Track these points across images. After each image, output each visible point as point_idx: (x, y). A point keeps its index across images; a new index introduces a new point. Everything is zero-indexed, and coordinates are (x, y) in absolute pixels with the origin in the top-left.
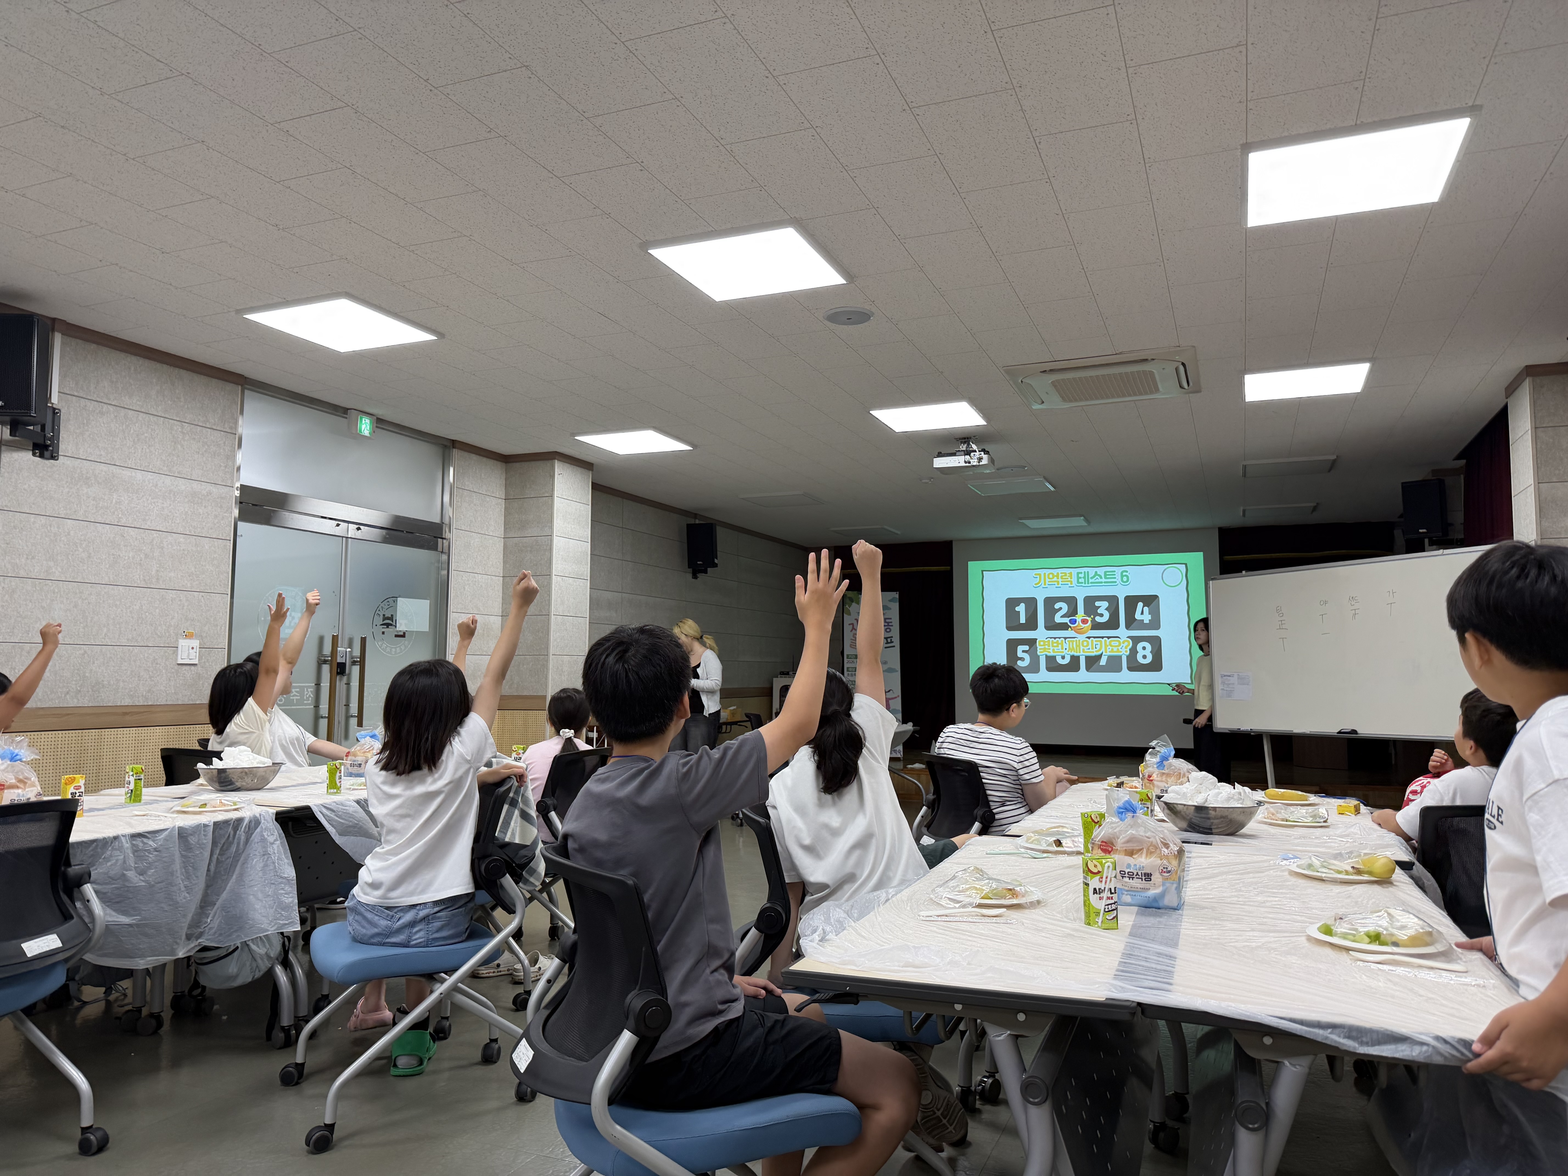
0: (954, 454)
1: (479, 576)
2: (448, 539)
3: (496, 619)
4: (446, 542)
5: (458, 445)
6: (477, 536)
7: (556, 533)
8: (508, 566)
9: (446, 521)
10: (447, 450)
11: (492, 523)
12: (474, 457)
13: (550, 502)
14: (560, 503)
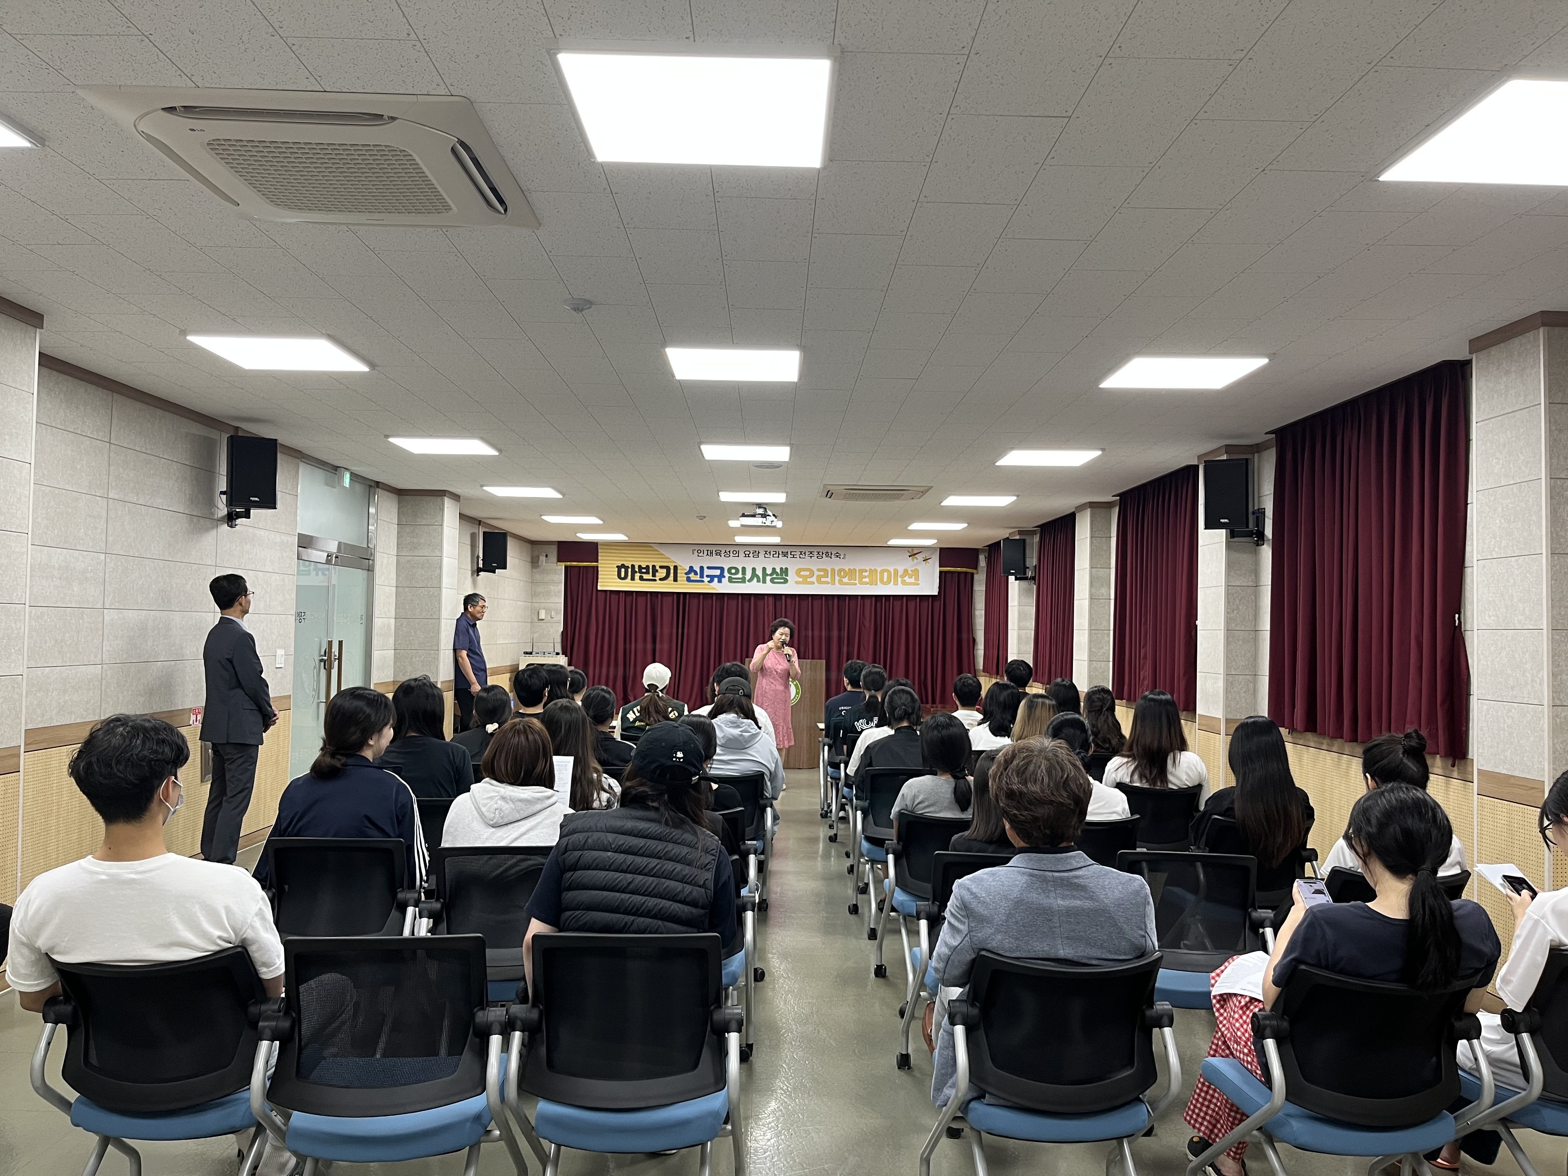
0: (754, 516)
1: (386, 588)
2: (373, 560)
3: (393, 621)
4: (371, 562)
5: (380, 485)
6: (386, 556)
7: (445, 554)
8: (400, 578)
9: (371, 546)
10: (372, 490)
11: (392, 544)
12: (386, 493)
13: (440, 530)
14: (447, 530)
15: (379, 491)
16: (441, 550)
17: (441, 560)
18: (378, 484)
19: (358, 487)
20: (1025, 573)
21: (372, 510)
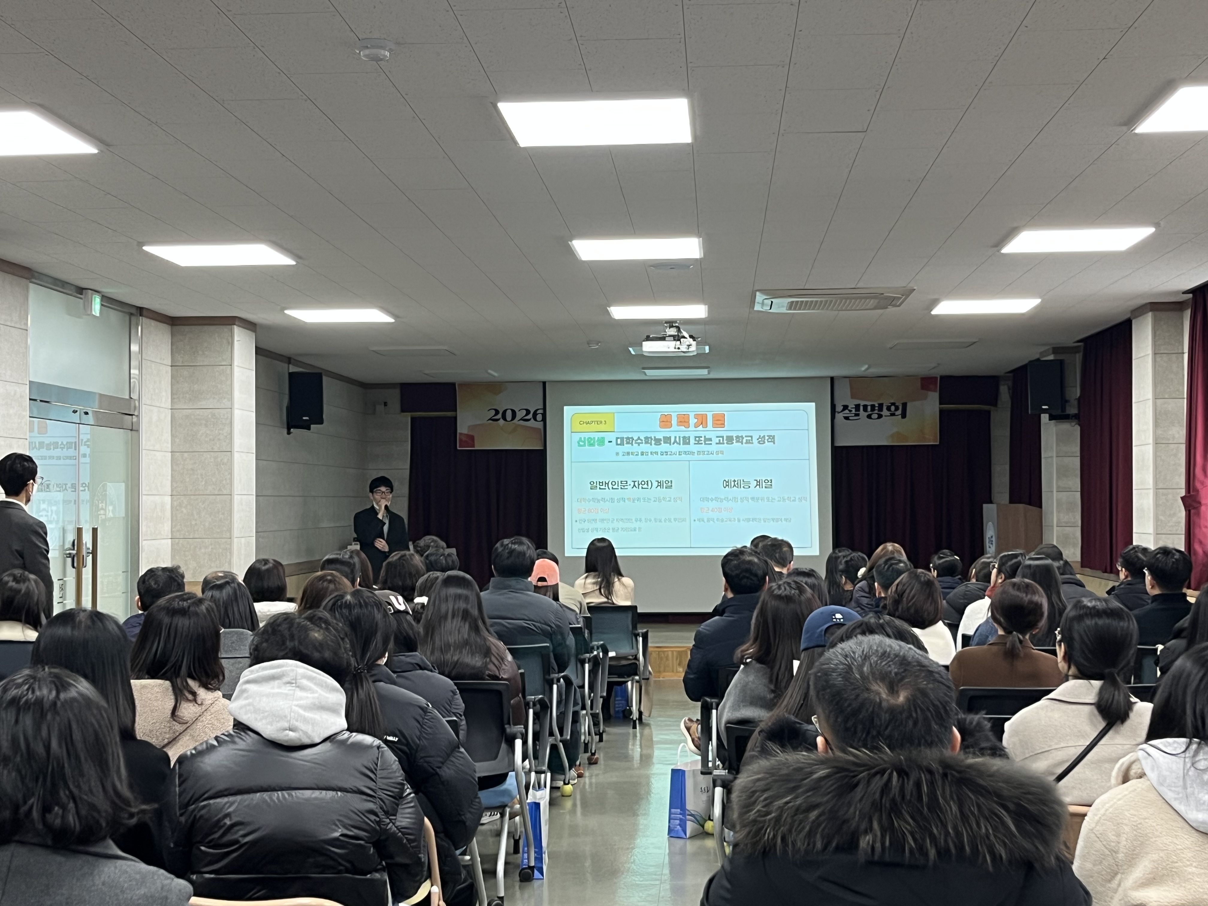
0: (663, 339)
1: (157, 454)
2: (138, 416)
3: (168, 499)
4: (135, 419)
5: (145, 312)
6: (155, 409)
7: (236, 406)
8: (177, 440)
9: (135, 396)
10: (133, 318)
11: (164, 394)
12: (153, 323)
13: (228, 372)
14: (237, 372)
15: (144, 320)
16: (231, 399)
17: (232, 414)
18: (141, 311)
19: (114, 316)
20: (1063, 409)
21: (135, 348)
